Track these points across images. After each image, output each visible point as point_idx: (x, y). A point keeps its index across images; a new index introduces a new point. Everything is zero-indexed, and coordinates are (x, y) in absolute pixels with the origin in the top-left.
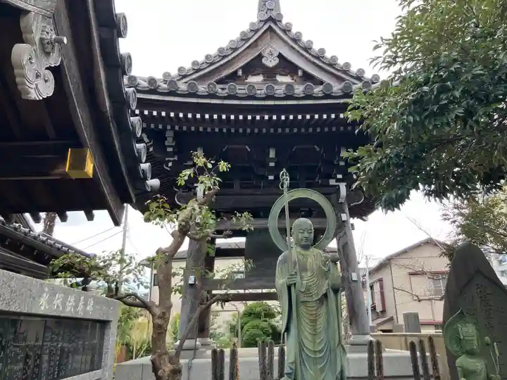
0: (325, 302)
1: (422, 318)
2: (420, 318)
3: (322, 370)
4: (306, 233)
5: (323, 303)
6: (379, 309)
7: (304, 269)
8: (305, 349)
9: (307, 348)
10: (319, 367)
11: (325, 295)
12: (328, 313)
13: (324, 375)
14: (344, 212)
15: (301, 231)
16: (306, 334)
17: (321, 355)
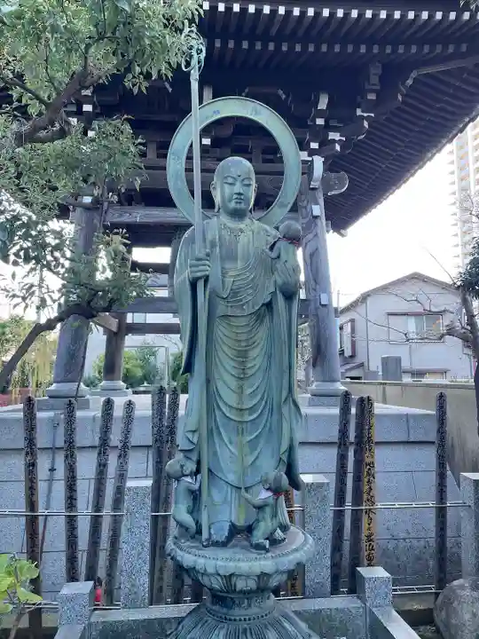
0: (267, 319)
1: (405, 364)
2: (402, 365)
3: (253, 444)
4: (238, 184)
5: (262, 321)
6: (348, 353)
7: (230, 256)
8: (221, 404)
9: (226, 404)
10: (249, 439)
11: (269, 306)
12: (271, 338)
13: (256, 453)
14: (317, 204)
15: (230, 180)
16: (227, 378)
17: (252, 418)
